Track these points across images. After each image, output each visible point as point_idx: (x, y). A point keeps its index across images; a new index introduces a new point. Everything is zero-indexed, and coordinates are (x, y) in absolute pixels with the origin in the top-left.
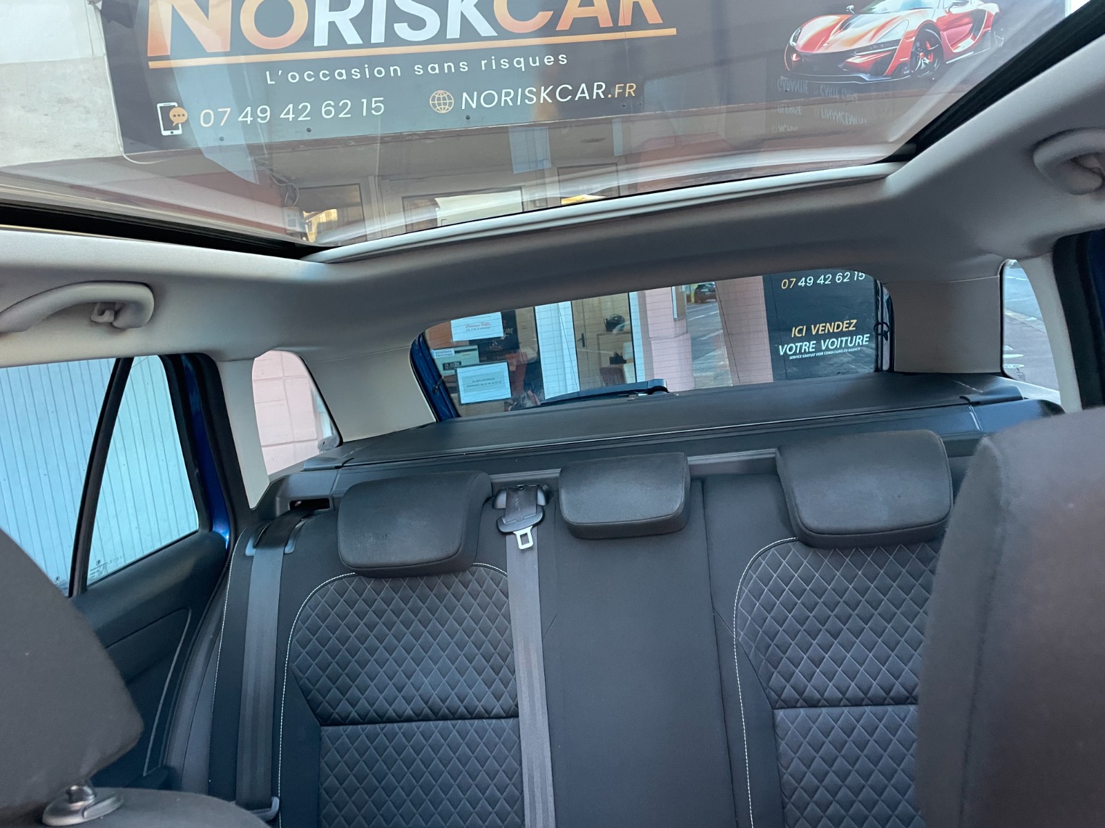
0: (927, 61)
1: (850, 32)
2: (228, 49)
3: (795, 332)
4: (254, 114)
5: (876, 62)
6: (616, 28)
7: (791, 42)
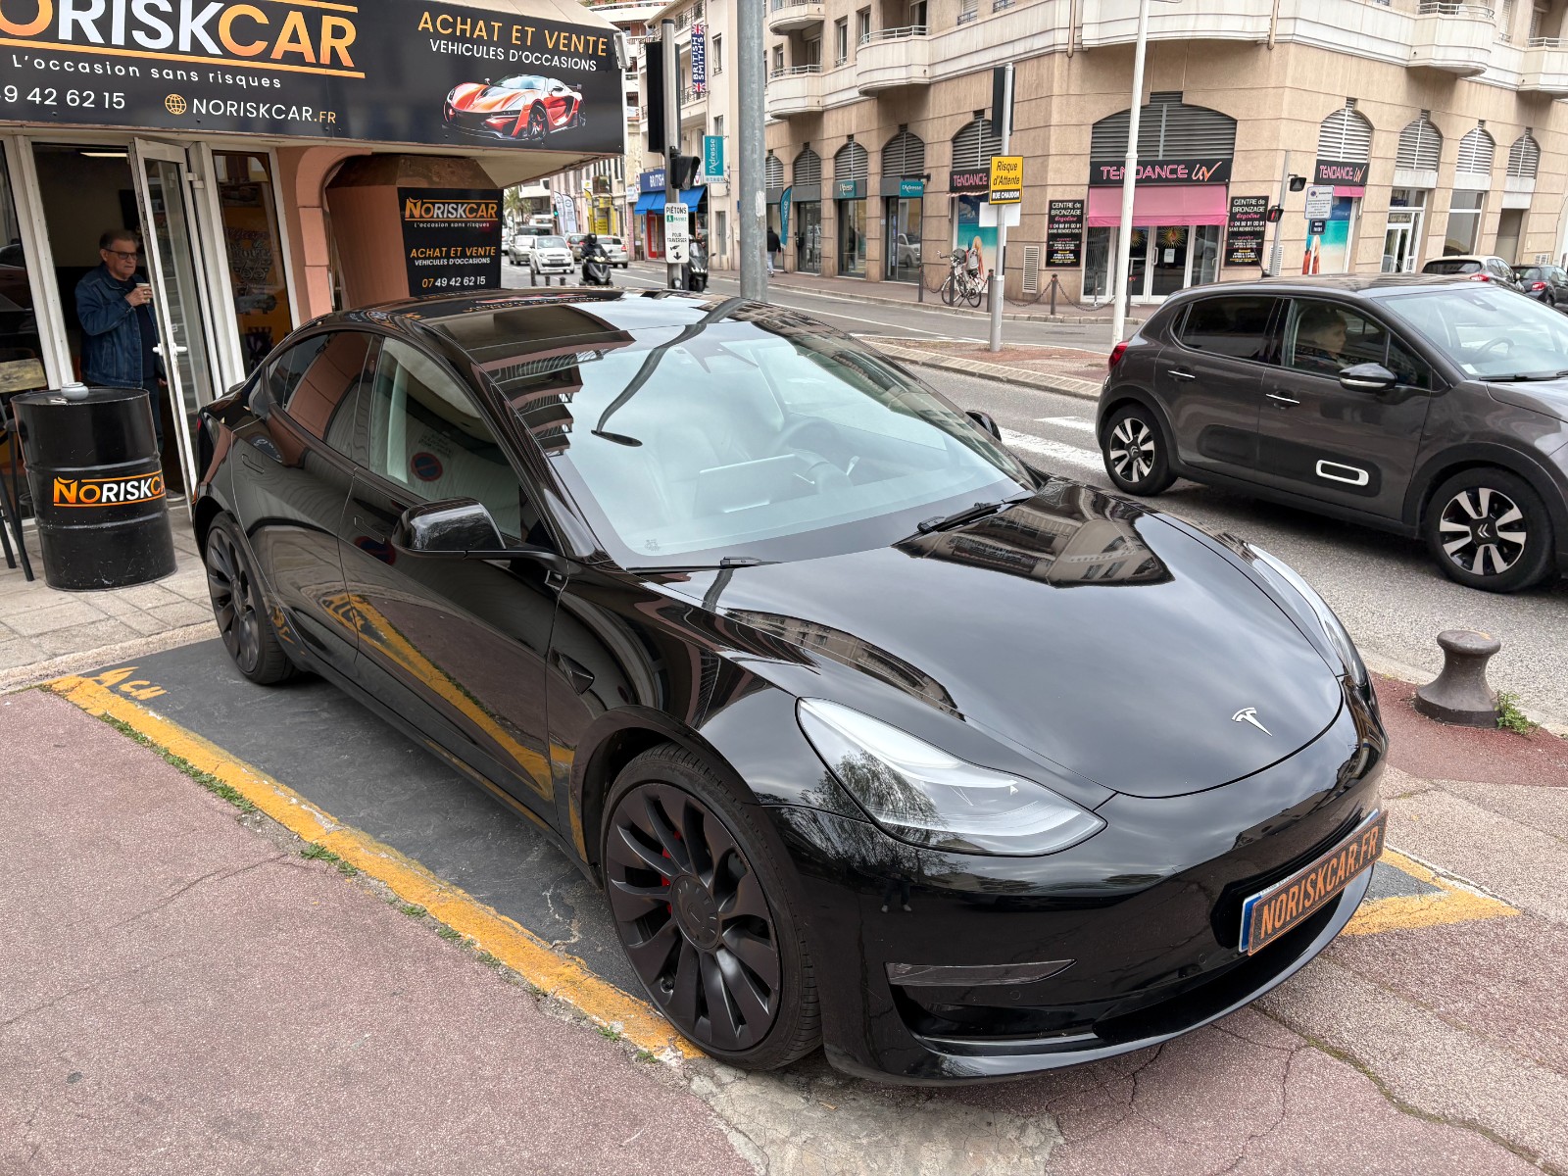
0: (539, 129)
1: (488, 99)
5: (505, 125)
6: (318, 65)
7: (448, 99)
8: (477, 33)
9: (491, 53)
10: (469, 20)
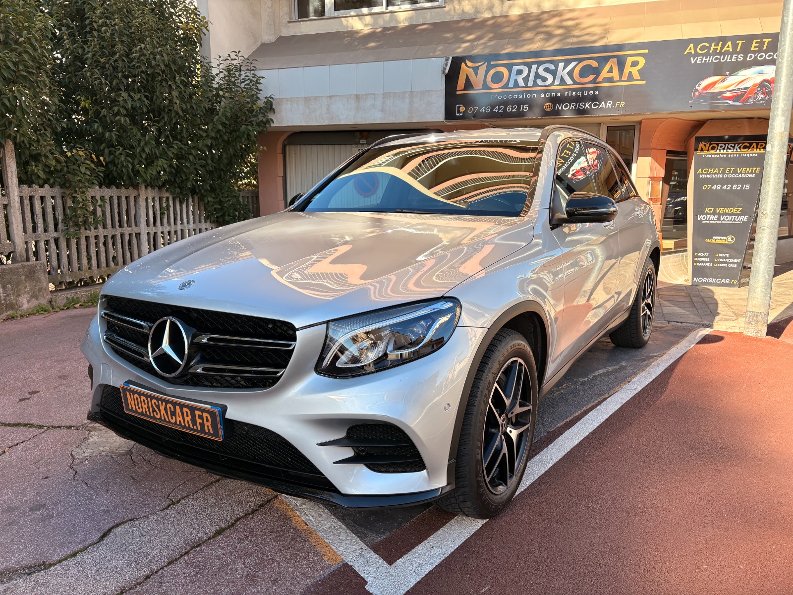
0: (762, 96)
1: (725, 84)
2: (481, 88)
3: (707, 210)
4: (485, 110)
5: (736, 96)
6: (621, 81)
7: (697, 87)
8: (725, 48)
9: (734, 57)
10: (721, 43)
